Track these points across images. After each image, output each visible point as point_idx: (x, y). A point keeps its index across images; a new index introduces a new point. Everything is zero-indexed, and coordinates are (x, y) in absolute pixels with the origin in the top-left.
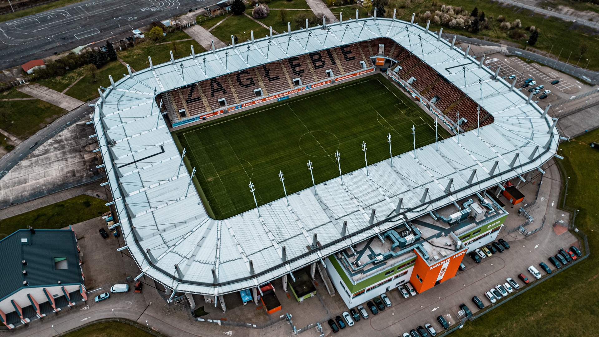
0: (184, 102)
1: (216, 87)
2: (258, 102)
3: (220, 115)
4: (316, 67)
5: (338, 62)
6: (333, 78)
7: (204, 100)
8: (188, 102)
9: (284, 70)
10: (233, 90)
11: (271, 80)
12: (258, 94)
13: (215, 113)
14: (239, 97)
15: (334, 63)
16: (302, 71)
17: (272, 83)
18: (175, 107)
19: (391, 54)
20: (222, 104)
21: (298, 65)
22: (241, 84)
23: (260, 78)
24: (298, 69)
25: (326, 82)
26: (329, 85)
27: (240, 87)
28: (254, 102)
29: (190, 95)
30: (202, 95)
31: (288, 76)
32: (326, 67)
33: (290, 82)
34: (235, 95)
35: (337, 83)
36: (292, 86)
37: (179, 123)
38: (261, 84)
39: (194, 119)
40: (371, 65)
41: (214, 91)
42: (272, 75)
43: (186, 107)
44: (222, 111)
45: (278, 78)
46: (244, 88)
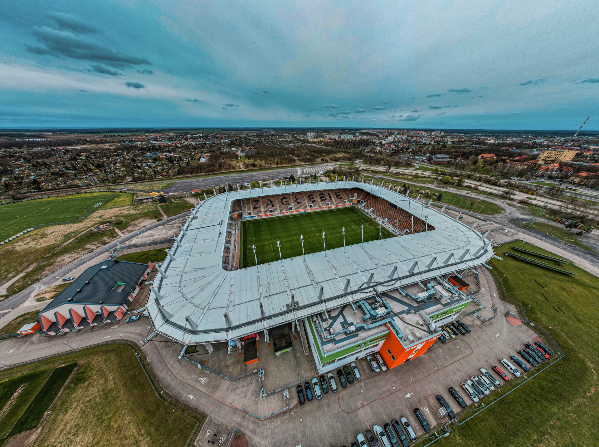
0: (252, 208)
1: (269, 203)
2: (290, 213)
3: (268, 216)
4: (322, 200)
5: (333, 199)
6: (330, 205)
7: (262, 208)
8: (254, 208)
9: (306, 199)
10: (278, 205)
11: (298, 203)
12: (290, 209)
13: (267, 215)
14: (280, 209)
15: (331, 199)
16: (315, 201)
17: (298, 204)
18: (247, 209)
19: (360, 198)
20: (271, 211)
21: (313, 198)
22: (283, 204)
23: (292, 202)
24: (312, 200)
25: (326, 207)
26: (327, 209)
27: (281, 204)
28: (287, 212)
29: (255, 205)
30: (262, 206)
31: (307, 202)
32: (326, 200)
33: (307, 205)
34: (278, 208)
35: (332, 208)
36: (308, 207)
37: (247, 218)
38: (293, 204)
39: (254, 217)
40: (350, 202)
41: (268, 205)
42: (299, 201)
43: (252, 210)
44: (270, 215)
45: (301, 203)
46: (283, 205)
